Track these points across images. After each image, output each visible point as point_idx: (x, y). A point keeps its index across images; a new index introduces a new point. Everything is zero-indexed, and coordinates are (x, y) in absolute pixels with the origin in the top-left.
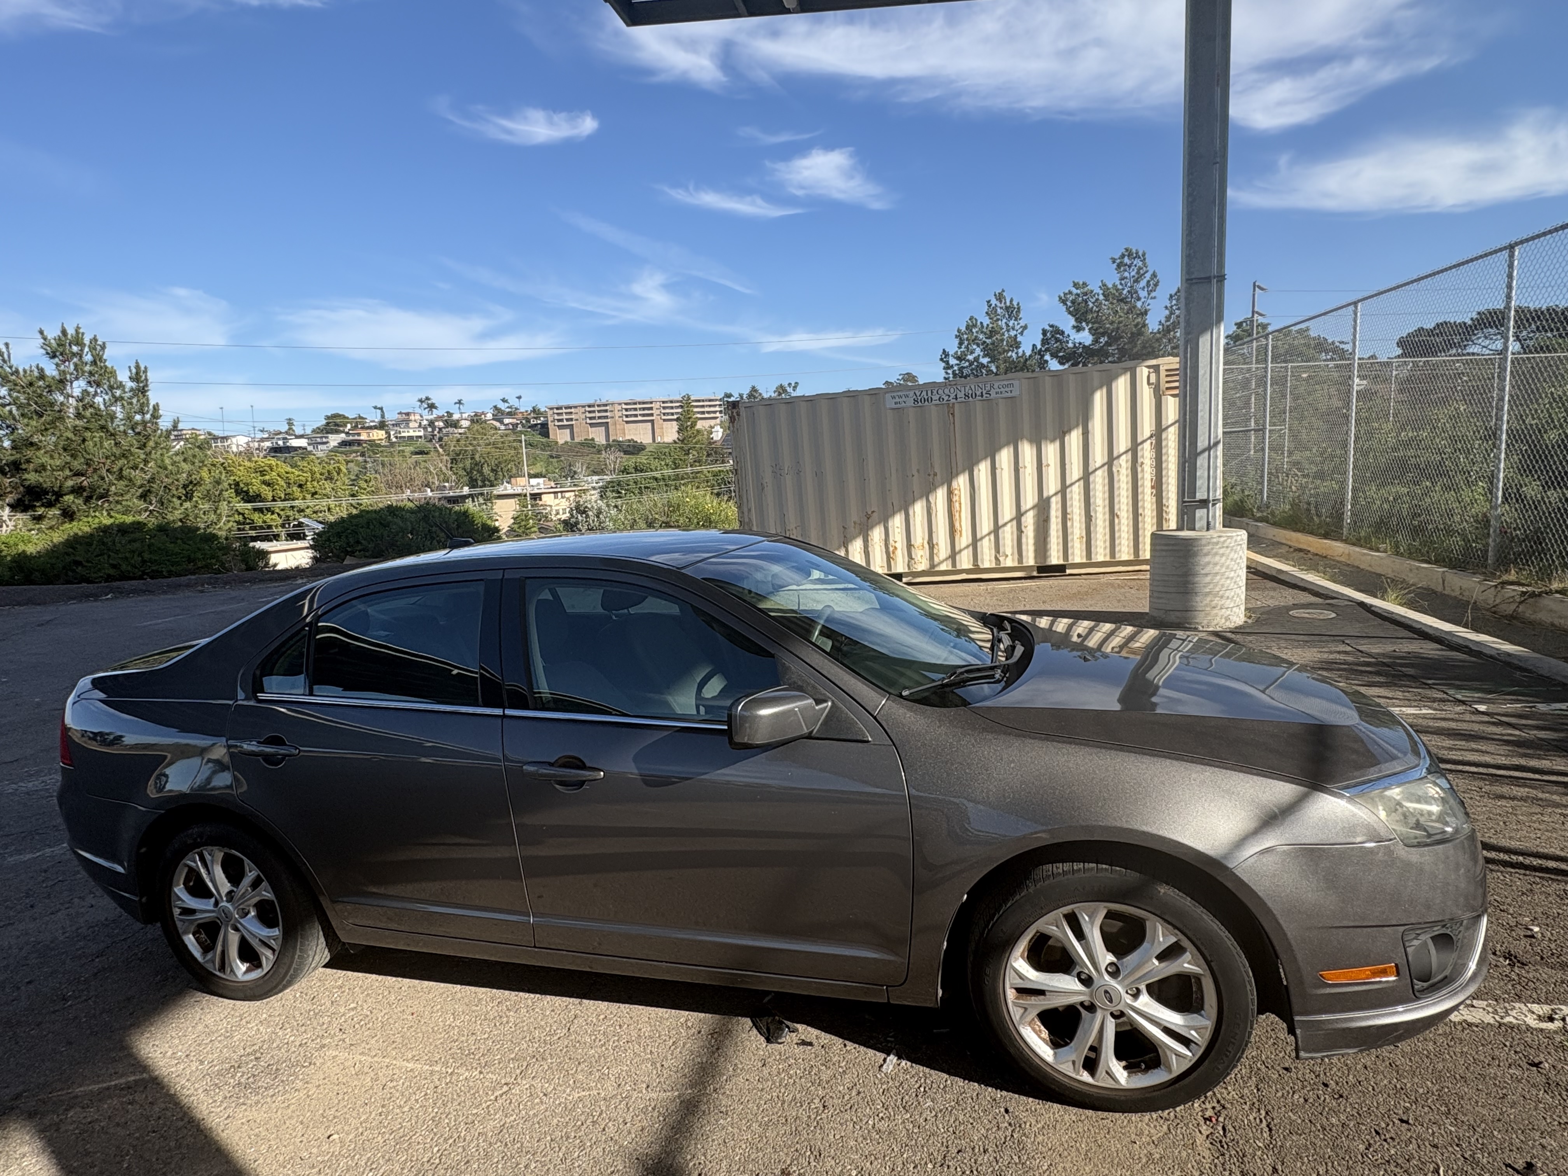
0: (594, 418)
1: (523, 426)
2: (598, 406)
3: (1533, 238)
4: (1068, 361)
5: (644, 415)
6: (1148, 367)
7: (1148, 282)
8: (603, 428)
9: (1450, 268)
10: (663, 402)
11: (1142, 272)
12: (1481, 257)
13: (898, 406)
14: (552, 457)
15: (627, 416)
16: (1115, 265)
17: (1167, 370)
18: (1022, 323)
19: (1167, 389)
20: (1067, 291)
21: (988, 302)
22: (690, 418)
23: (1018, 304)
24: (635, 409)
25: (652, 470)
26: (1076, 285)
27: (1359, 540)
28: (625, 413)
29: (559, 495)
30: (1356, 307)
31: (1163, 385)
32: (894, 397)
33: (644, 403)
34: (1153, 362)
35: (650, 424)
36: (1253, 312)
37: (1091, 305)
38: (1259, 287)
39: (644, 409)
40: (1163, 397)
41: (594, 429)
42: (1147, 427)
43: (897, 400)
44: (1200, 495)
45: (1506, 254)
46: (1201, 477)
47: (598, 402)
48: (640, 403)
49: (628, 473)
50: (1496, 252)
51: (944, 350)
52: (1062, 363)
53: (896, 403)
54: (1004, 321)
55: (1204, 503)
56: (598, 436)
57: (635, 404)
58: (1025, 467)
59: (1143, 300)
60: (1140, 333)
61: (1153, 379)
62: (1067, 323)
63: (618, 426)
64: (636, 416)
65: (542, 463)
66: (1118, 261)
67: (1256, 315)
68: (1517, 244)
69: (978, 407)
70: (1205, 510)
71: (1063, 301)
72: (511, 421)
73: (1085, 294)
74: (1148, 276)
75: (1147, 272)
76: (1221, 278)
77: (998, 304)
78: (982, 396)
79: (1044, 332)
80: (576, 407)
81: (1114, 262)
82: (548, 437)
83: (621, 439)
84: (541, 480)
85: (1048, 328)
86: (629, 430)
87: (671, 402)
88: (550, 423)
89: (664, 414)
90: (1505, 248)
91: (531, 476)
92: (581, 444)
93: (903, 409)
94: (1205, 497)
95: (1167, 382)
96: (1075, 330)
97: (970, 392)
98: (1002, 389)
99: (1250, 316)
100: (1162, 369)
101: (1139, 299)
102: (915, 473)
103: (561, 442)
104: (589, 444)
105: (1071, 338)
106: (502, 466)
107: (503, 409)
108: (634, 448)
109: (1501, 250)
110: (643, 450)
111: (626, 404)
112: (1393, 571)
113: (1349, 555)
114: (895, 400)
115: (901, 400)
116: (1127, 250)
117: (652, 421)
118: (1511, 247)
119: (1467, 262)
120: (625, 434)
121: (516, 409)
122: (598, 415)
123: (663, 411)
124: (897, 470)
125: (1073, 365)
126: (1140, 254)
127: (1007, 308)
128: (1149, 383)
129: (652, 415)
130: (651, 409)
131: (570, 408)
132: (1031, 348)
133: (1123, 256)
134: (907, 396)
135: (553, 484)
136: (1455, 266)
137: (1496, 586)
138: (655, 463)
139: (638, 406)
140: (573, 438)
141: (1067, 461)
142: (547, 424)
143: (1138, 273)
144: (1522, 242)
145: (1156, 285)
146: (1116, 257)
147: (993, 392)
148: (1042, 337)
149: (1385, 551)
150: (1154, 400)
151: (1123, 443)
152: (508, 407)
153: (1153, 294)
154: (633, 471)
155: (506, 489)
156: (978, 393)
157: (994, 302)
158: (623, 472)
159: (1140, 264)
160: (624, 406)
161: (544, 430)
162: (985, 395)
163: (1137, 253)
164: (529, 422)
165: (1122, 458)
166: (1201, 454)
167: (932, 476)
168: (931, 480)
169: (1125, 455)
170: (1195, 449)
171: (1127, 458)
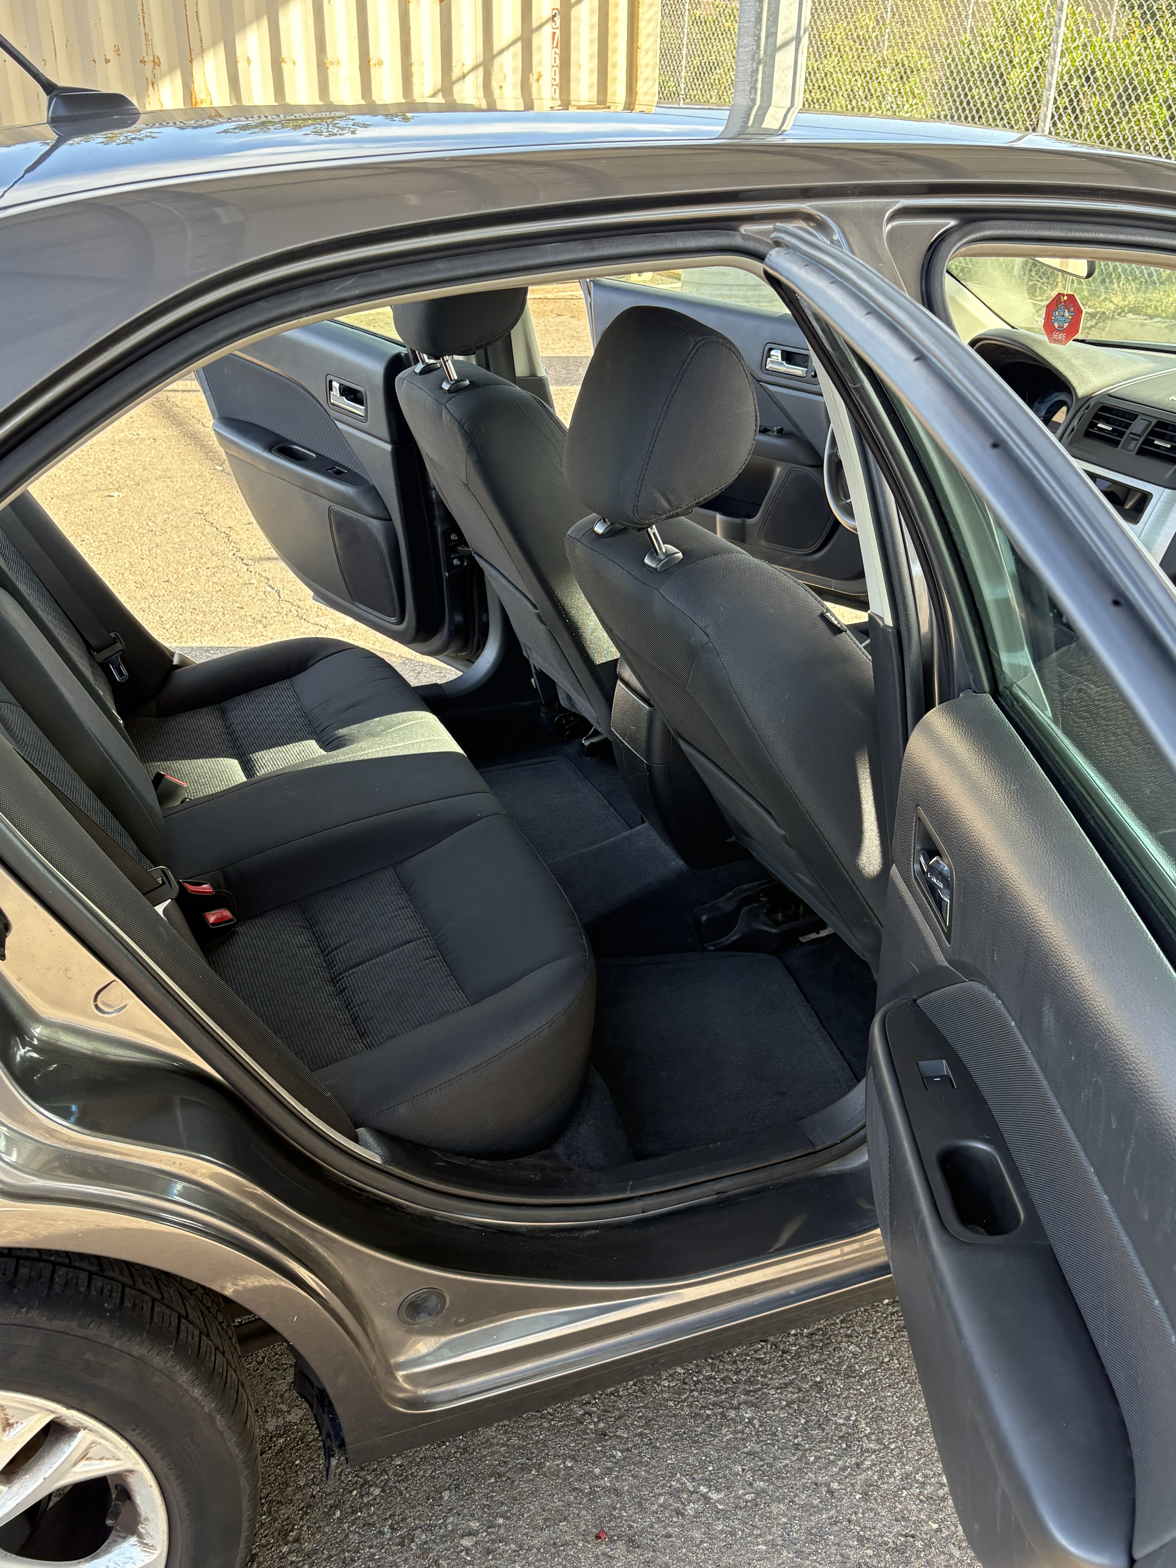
165: (507, 57)
166: (779, 56)
167: (149, 66)
168: (149, 76)
169: (512, 49)
170: (773, 49)
171: (515, 55)
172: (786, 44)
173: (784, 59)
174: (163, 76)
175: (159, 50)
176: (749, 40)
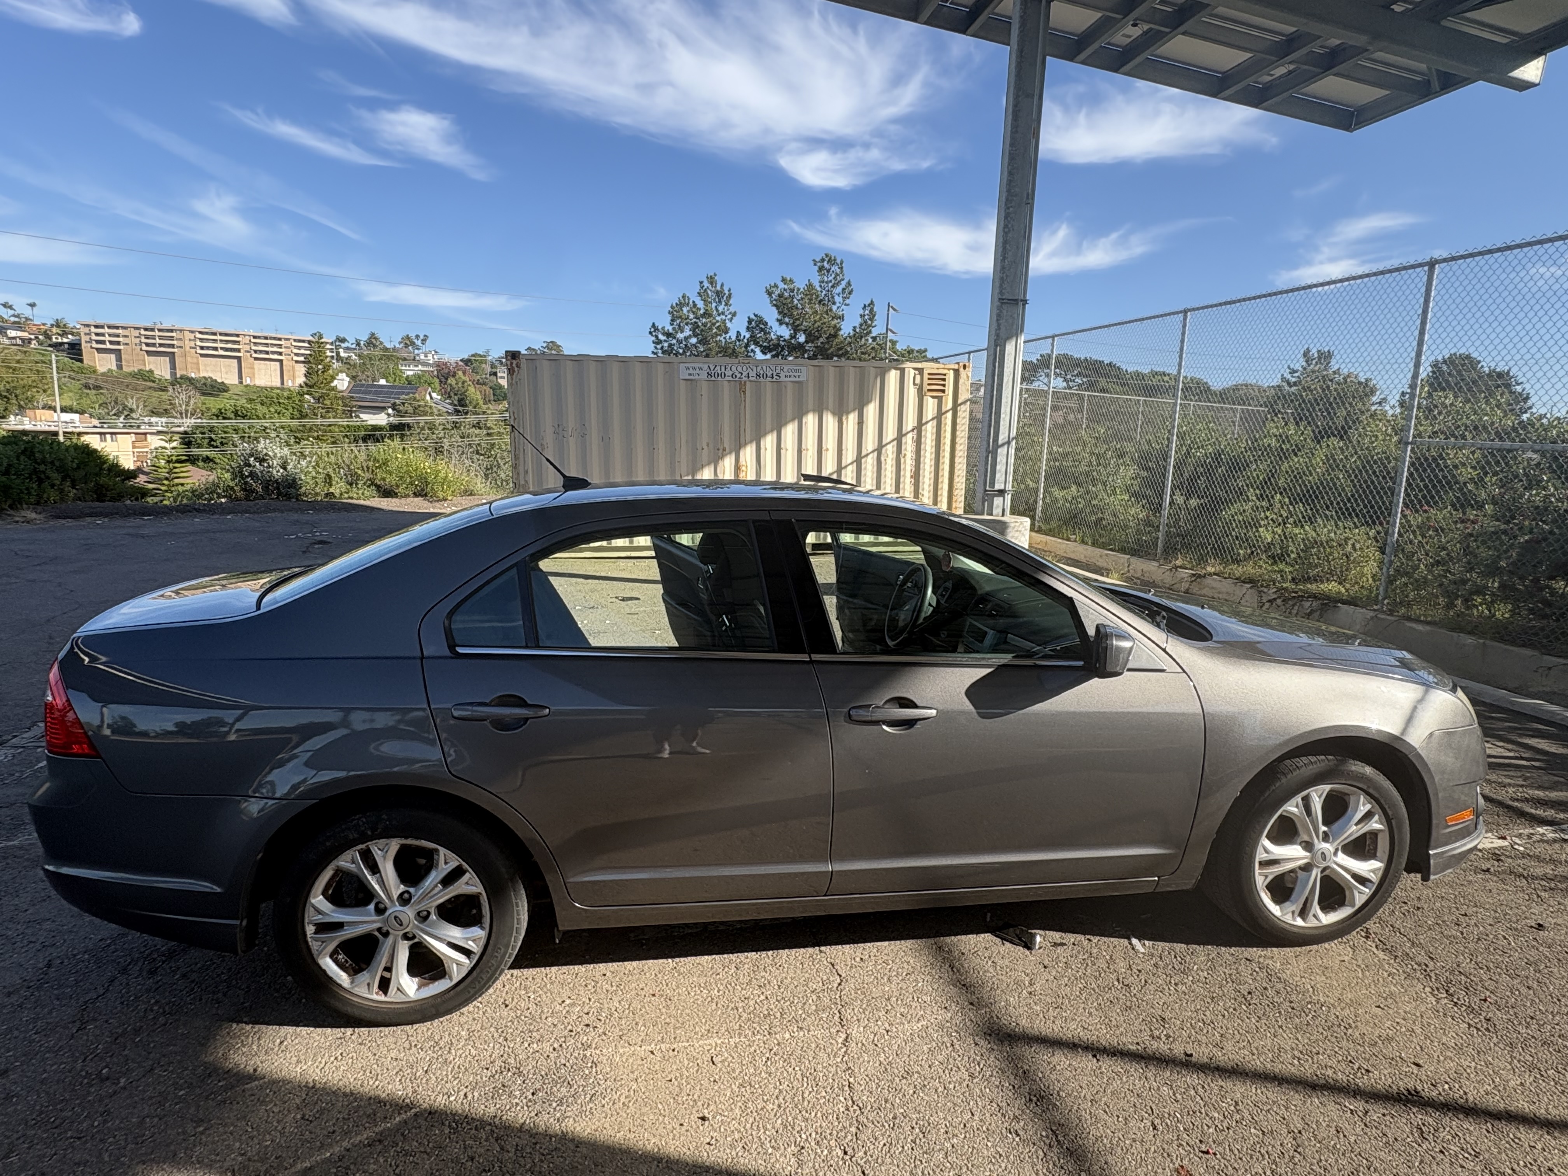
0: (154, 345)
1: (41, 343)
2: (160, 330)
3: (1203, 308)
4: (770, 351)
5: (227, 350)
6: (915, 369)
7: (844, 289)
8: (167, 359)
9: (1136, 321)
10: (255, 337)
11: (839, 279)
12: (1161, 316)
13: (691, 377)
14: (87, 387)
15: (202, 348)
16: (816, 268)
17: (929, 374)
18: (732, 309)
19: (929, 390)
20: (773, 284)
21: (701, 283)
22: (322, 361)
23: (729, 290)
24: (215, 341)
25: (258, 418)
26: (784, 280)
27: (1050, 530)
28: (199, 343)
29: (108, 436)
30: (1053, 340)
31: (926, 387)
32: (687, 368)
33: (226, 335)
34: (919, 365)
35: (235, 361)
36: (887, 329)
37: (796, 302)
38: (892, 308)
39: (227, 342)
40: (925, 398)
41: (152, 358)
42: (910, 422)
43: (691, 371)
44: (999, 486)
45: (1181, 316)
46: (1000, 471)
47: (159, 326)
48: (221, 334)
49: (224, 418)
50: (1173, 313)
51: (654, 325)
52: (764, 353)
53: (690, 374)
54: (714, 305)
55: (1002, 493)
56: (161, 369)
57: (215, 334)
58: (807, 450)
59: (838, 305)
60: (835, 336)
61: (918, 381)
62: (771, 315)
63: (189, 359)
64: (216, 349)
65: (71, 394)
66: (819, 264)
67: (889, 332)
68: (1190, 310)
69: (768, 388)
70: (1001, 499)
71: (770, 294)
72: (20, 334)
73: (792, 291)
74: (843, 284)
75: (843, 280)
76: (1025, 302)
77: (710, 287)
78: (772, 377)
79: (750, 321)
80: (125, 328)
81: (815, 265)
82: (81, 361)
83: (193, 375)
84: (76, 417)
85: (753, 317)
86: (205, 365)
87: (266, 338)
88: (83, 344)
89: (256, 352)
90: (1181, 312)
91: (64, 410)
92: (134, 375)
93: (696, 381)
94: (1002, 487)
95: (929, 384)
96: (777, 324)
97: (762, 372)
98: (791, 374)
99: (885, 331)
100: (926, 372)
101: (834, 303)
102: (705, 447)
103: (101, 369)
104: (145, 376)
105: (774, 330)
106: (18, 392)
107: (6, 317)
108: (213, 389)
109: (1177, 313)
110: (226, 391)
111: (200, 333)
112: (1085, 557)
113: (1046, 543)
114: (688, 372)
115: (694, 372)
116: (827, 255)
117: (281, 361)
118: (1185, 312)
119: (1150, 318)
120: (199, 370)
121: (27, 319)
122: (158, 341)
123: (254, 348)
124: (687, 442)
125: (773, 357)
126: (839, 261)
127: (718, 293)
128: (914, 384)
129: (239, 350)
130: (238, 342)
131: (117, 328)
132: (735, 335)
133: (823, 260)
134: (701, 369)
135: (95, 422)
136: (1140, 320)
137: (1171, 570)
138: (261, 409)
139: (219, 337)
140: (120, 367)
141: (844, 447)
142: (80, 345)
143: (835, 278)
144: (1194, 310)
145: (850, 293)
146: (818, 260)
147: (782, 375)
148: (747, 324)
149: (1075, 541)
150: (917, 399)
151: (890, 433)
152: (14, 316)
153: (847, 301)
154: (232, 416)
155: (22, 423)
156: (769, 374)
157: (706, 284)
158: (217, 416)
159: (838, 271)
160: (198, 336)
161: (75, 350)
162: (775, 377)
163: (835, 260)
164: (50, 339)
165: (889, 447)
166: (999, 450)
167: (721, 451)
168: (720, 455)
169: (892, 444)
170: (997, 446)
171: (893, 446)
172: (1003, 445)
173: (1002, 451)
174: (726, 455)
175: (726, 445)
176: (985, 443)
